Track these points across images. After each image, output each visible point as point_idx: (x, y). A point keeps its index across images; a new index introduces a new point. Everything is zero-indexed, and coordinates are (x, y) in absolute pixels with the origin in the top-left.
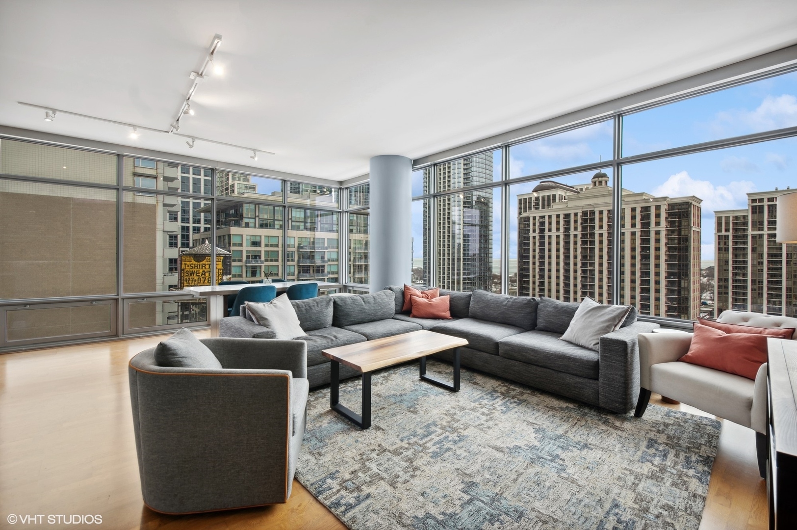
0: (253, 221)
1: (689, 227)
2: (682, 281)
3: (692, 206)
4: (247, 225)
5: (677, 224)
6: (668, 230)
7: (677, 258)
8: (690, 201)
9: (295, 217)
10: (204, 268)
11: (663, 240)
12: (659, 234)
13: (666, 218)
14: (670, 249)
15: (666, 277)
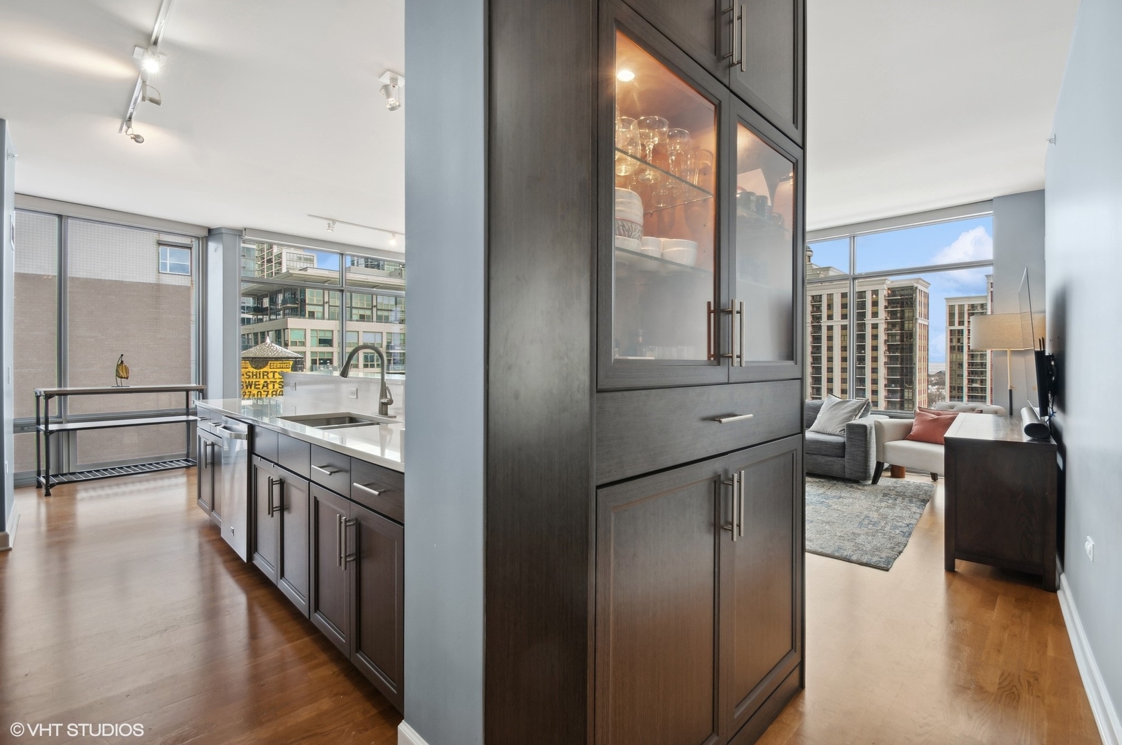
0: (320, 309)
1: (913, 319)
2: (906, 390)
3: (918, 291)
4: (312, 315)
5: (899, 315)
6: (888, 323)
7: (899, 360)
8: (915, 285)
9: (382, 304)
10: (265, 377)
11: (882, 337)
12: (877, 328)
13: (886, 307)
14: (890, 348)
15: (886, 386)
